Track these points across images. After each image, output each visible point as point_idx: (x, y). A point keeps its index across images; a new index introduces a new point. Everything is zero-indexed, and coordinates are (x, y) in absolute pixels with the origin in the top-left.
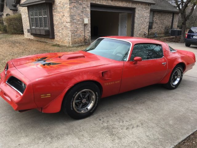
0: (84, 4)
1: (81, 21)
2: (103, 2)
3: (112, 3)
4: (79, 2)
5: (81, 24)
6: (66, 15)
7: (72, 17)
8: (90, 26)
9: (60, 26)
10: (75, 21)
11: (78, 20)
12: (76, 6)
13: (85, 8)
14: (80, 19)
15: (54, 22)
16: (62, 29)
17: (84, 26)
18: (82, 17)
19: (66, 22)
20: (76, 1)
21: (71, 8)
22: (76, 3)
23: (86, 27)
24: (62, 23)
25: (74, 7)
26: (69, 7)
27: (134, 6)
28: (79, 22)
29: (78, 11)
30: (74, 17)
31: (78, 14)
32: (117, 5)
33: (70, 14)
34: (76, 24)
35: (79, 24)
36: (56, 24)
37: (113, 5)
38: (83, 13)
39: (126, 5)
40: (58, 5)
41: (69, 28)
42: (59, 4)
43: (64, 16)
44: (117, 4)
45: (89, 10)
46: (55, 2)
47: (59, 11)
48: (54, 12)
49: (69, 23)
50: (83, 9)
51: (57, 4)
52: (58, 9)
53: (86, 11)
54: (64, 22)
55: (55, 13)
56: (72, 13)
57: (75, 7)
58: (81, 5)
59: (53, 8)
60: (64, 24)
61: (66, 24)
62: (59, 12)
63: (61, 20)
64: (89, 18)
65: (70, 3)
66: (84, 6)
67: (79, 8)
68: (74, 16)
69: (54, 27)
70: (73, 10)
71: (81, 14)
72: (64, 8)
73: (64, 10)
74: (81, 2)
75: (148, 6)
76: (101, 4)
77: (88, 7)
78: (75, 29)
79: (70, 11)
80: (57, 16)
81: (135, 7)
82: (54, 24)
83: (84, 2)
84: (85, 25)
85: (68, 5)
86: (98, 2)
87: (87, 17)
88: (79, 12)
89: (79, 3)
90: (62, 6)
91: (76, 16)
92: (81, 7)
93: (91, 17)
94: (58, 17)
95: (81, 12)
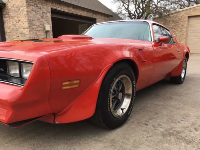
0: (44, 8)
1: (41, 28)
2: (65, 9)
3: (73, 11)
4: (38, 5)
5: (42, 31)
6: (22, 20)
7: (30, 22)
8: (51, 33)
9: (14, 34)
10: (34, 27)
11: (38, 26)
12: (35, 9)
13: (45, 13)
14: (40, 24)
15: (5, 30)
16: (17, 37)
17: (45, 34)
18: (42, 23)
19: (22, 28)
20: (35, 5)
21: (29, 12)
22: (35, 6)
23: (47, 35)
24: (17, 30)
25: (32, 10)
26: (26, 9)
27: (94, 16)
28: (39, 29)
29: (37, 16)
30: (33, 22)
31: (38, 19)
32: (79, 14)
33: (28, 18)
34: (36, 30)
35: (39, 30)
36: (9, 31)
37: (75, 13)
38: (43, 19)
39: (87, 14)
40: (10, 9)
41: (27, 35)
42: (12, 7)
43: (20, 21)
44: (78, 12)
45: (49, 15)
46: (6, 6)
47: (12, 15)
48: (5, 18)
49: (27, 28)
50: (43, 14)
51: (10, 7)
52: (11, 13)
53: (47, 16)
54: (19, 29)
55: (7, 19)
56: (30, 17)
57: (34, 11)
58: (41, 9)
59: (4, 13)
60: (21, 30)
61: (23, 30)
62: (12, 17)
63: (16, 26)
64: (50, 24)
65: (27, 6)
66: (44, 10)
67: (38, 13)
68: (33, 20)
69: (6, 36)
70: (32, 14)
71: (41, 20)
72: (19, 12)
73: (19, 14)
74: (41, 6)
75: (106, 17)
76: (62, 10)
77: (48, 12)
78: (35, 36)
79: (28, 15)
80: (10, 22)
81: (96, 17)
82: (6, 32)
83: (44, 6)
84: (47, 32)
85: (25, 8)
86: (58, 8)
87: (49, 24)
88: (39, 16)
89: (38, 7)
90: (16, 9)
91: (35, 21)
92: (41, 12)
93: (52, 24)
94: (12, 23)
95: (41, 17)
